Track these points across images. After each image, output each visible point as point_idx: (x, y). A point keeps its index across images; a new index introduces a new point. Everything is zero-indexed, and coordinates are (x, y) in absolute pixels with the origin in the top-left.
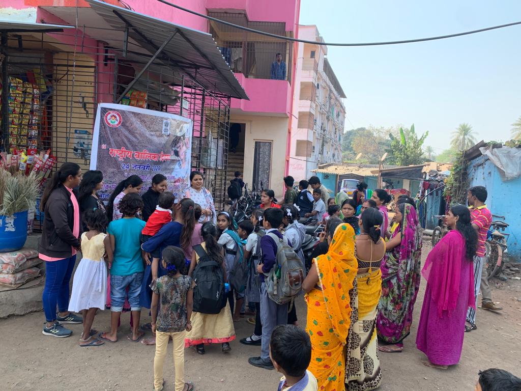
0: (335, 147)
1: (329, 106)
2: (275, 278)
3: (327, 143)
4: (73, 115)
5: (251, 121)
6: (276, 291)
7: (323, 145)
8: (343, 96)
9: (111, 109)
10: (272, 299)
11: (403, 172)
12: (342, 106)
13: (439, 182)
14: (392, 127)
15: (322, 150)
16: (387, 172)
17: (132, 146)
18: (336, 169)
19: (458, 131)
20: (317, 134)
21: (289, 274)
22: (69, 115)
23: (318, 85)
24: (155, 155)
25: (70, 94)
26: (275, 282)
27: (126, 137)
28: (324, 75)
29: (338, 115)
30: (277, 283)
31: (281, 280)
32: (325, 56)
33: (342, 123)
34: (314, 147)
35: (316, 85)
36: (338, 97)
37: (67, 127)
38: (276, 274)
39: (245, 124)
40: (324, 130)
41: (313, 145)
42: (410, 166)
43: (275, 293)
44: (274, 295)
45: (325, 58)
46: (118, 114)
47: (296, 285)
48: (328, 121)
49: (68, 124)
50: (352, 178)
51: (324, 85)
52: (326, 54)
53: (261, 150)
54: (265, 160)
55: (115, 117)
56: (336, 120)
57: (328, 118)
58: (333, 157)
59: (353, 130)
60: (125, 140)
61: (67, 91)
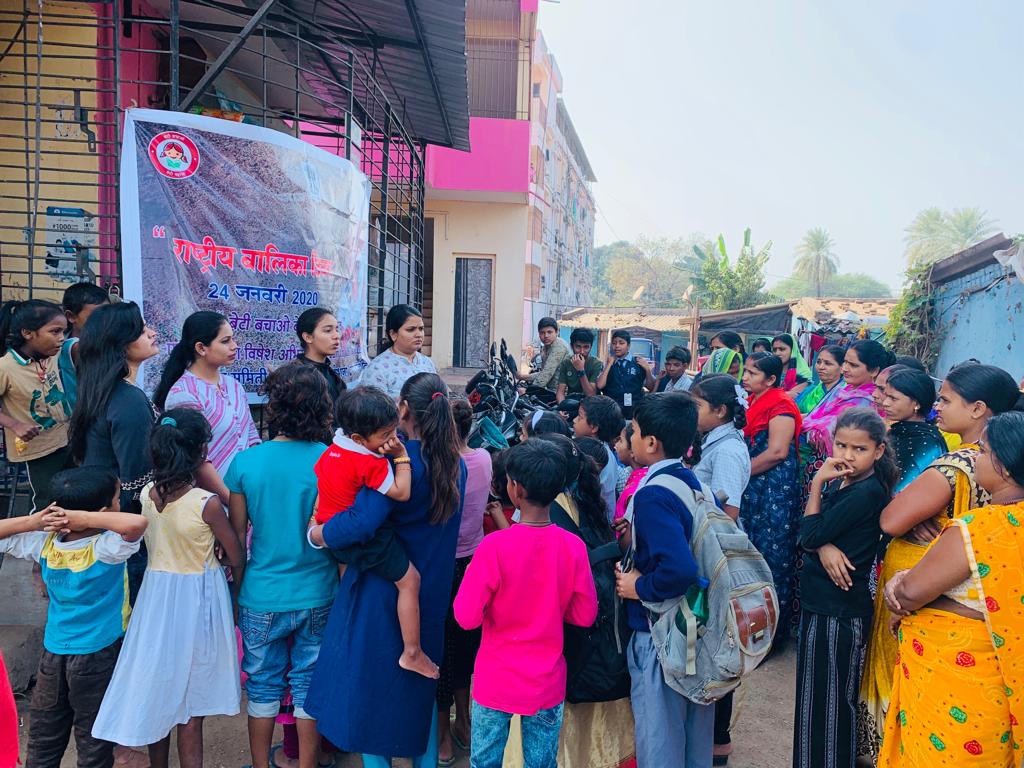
0: (578, 279)
1: (568, 197)
2: (691, 623)
3: (566, 269)
4: (45, 146)
5: (445, 214)
6: (693, 664)
7: (559, 275)
8: (591, 177)
9: (165, 127)
10: (678, 689)
11: (744, 319)
12: (589, 197)
13: (844, 335)
14: (681, 239)
15: (558, 284)
16: (712, 320)
17: (233, 233)
18: (597, 319)
19: (806, 243)
20: (547, 251)
21: (736, 606)
22: (32, 145)
23: (547, 152)
24: (297, 258)
25: (32, 81)
26: (692, 636)
27: (213, 207)
28: (557, 132)
29: (583, 215)
30: (699, 637)
31: (711, 627)
32: (559, 96)
33: (591, 232)
34: (543, 278)
35: (544, 152)
36: (583, 178)
37: (28, 182)
38: (691, 608)
39: (433, 219)
40: (560, 245)
41: (542, 274)
42: (758, 307)
43: (691, 670)
44: (687, 676)
45: (558, 99)
46: (187, 142)
47: (755, 641)
48: (567, 226)
49: (32, 173)
50: (639, 336)
51: (559, 153)
52: (560, 91)
53: (469, 277)
54: (480, 299)
55: (179, 150)
56: (579, 225)
57: (566, 220)
58: (577, 298)
59: (605, 246)
60: (212, 218)
61: (26, 74)
